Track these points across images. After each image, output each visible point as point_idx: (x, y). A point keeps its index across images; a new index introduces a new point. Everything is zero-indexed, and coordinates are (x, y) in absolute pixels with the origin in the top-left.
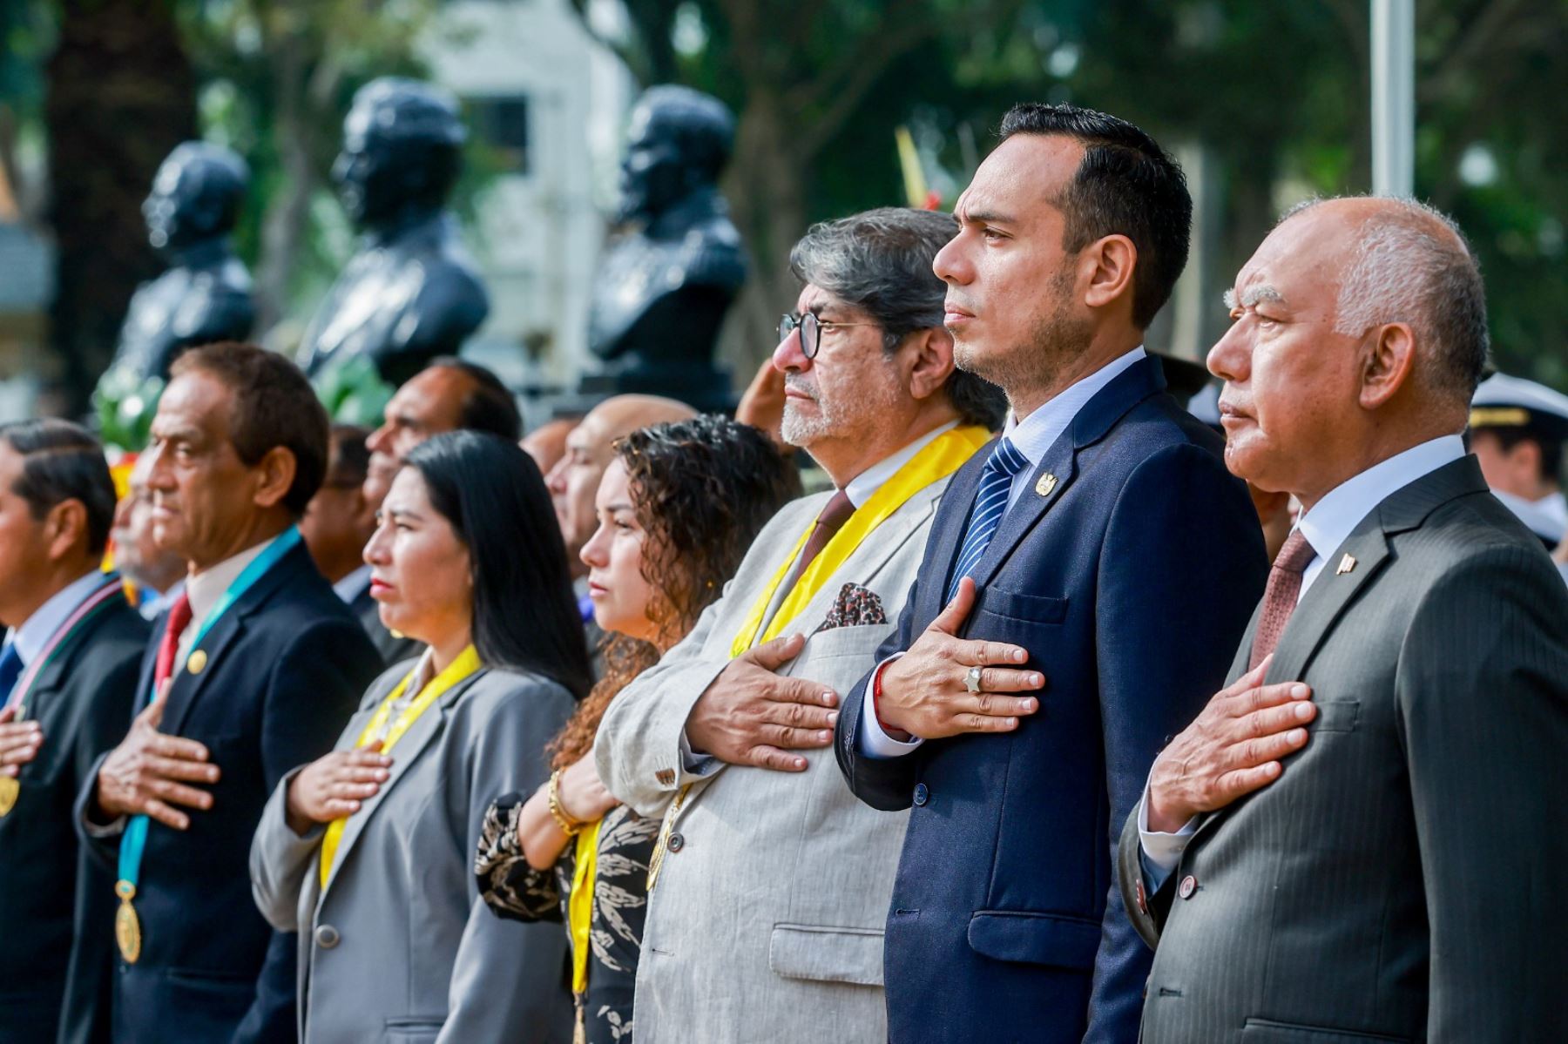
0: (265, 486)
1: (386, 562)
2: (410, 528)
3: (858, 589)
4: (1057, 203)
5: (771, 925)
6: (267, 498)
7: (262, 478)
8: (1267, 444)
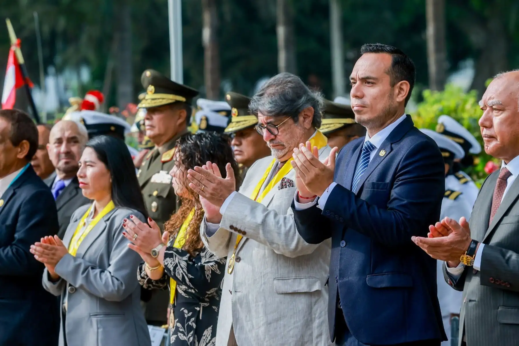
0: (20, 152)
1: (85, 177)
2: (92, 166)
3: (287, 179)
4: (388, 73)
5: (273, 279)
6: (21, 156)
7: (19, 150)
8: (500, 145)
